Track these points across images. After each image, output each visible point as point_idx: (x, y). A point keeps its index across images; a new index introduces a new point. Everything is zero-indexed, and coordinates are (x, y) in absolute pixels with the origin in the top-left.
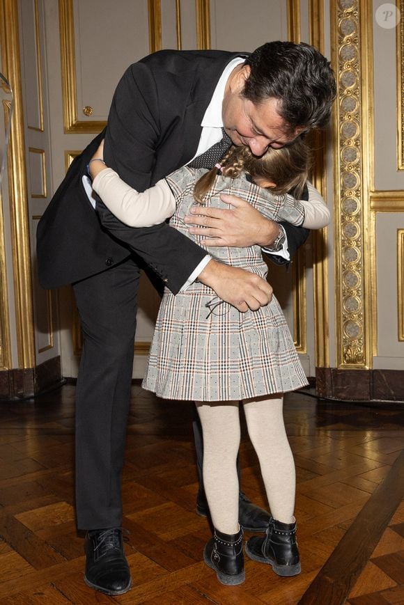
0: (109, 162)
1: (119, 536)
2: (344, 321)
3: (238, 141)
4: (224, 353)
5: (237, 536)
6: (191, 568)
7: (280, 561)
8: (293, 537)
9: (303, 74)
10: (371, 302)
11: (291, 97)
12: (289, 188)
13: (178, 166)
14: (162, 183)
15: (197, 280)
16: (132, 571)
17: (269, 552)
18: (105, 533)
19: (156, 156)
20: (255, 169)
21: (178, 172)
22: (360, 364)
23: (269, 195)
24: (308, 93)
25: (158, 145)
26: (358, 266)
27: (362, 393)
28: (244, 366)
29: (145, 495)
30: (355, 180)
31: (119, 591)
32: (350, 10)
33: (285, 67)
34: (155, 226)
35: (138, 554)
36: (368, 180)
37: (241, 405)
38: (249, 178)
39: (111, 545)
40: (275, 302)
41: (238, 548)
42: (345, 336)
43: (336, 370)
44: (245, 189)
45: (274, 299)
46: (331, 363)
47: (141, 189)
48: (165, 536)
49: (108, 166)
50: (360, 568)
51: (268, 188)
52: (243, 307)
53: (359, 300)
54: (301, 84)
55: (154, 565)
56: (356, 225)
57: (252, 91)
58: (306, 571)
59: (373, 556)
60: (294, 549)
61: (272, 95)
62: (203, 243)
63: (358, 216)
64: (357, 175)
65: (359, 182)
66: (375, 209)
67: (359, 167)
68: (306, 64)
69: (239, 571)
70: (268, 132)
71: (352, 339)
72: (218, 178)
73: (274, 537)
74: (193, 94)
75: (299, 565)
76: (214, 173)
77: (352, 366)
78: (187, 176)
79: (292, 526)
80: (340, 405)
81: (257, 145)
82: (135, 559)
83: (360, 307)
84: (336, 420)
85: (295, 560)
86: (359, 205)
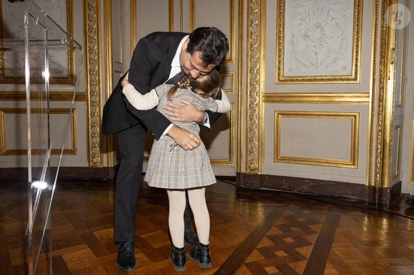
0: (130, 81)
1: (133, 245)
2: (249, 152)
3: (187, 72)
4: (177, 167)
5: (182, 249)
6: (163, 262)
7: (202, 262)
8: (208, 251)
9: (212, 41)
10: (262, 143)
11: (206, 51)
12: (211, 94)
13: (161, 83)
14: (153, 91)
15: (167, 134)
16: (137, 262)
17: (197, 257)
18: (127, 243)
19: (151, 79)
20: (195, 86)
21: (161, 86)
22: (256, 171)
23: (201, 98)
24: (214, 48)
25: (152, 74)
26: (256, 127)
27: (256, 184)
28: (186, 174)
29: (150, 227)
30: (256, 88)
31: (130, 270)
32: (256, 11)
33: (203, 38)
34: (149, 110)
35: (142, 254)
36: (262, 88)
37: (186, 190)
38: (193, 90)
39: (129, 249)
40: (202, 145)
41: (183, 254)
42: (249, 158)
43: (245, 174)
44: (190, 95)
45: (202, 143)
46: (243, 170)
47: (143, 94)
48: (156, 246)
49: (130, 83)
50: (239, 267)
51: (200, 94)
52: (186, 148)
53: (256, 143)
54: (210, 45)
55: (147, 259)
56: (256, 109)
57: (190, 49)
58: (214, 267)
59: (246, 262)
60: (208, 256)
61: (197, 50)
62: (170, 119)
63: (257, 104)
64: (257, 86)
65: (258, 89)
66: (265, 101)
67: (258, 82)
68: (213, 36)
69: (183, 265)
70: (197, 67)
71: (252, 160)
72: (178, 89)
73: (200, 250)
74: (167, 52)
75: (210, 264)
76: (177, 87)
77: (252, 172)
78: (165, 88)
79: (207, 246)
80: (246, 190)
81: (194, 73)
82: (139, 256)
83: (257, 146)
84: (245, 197)
85: (209, 261)
86: (258, 99)
